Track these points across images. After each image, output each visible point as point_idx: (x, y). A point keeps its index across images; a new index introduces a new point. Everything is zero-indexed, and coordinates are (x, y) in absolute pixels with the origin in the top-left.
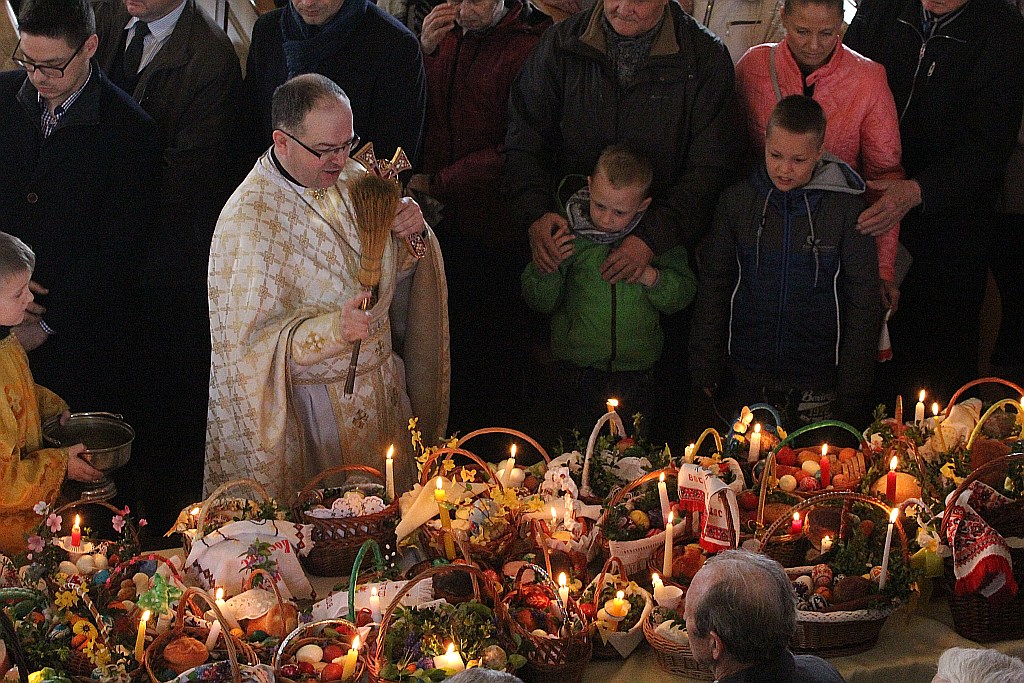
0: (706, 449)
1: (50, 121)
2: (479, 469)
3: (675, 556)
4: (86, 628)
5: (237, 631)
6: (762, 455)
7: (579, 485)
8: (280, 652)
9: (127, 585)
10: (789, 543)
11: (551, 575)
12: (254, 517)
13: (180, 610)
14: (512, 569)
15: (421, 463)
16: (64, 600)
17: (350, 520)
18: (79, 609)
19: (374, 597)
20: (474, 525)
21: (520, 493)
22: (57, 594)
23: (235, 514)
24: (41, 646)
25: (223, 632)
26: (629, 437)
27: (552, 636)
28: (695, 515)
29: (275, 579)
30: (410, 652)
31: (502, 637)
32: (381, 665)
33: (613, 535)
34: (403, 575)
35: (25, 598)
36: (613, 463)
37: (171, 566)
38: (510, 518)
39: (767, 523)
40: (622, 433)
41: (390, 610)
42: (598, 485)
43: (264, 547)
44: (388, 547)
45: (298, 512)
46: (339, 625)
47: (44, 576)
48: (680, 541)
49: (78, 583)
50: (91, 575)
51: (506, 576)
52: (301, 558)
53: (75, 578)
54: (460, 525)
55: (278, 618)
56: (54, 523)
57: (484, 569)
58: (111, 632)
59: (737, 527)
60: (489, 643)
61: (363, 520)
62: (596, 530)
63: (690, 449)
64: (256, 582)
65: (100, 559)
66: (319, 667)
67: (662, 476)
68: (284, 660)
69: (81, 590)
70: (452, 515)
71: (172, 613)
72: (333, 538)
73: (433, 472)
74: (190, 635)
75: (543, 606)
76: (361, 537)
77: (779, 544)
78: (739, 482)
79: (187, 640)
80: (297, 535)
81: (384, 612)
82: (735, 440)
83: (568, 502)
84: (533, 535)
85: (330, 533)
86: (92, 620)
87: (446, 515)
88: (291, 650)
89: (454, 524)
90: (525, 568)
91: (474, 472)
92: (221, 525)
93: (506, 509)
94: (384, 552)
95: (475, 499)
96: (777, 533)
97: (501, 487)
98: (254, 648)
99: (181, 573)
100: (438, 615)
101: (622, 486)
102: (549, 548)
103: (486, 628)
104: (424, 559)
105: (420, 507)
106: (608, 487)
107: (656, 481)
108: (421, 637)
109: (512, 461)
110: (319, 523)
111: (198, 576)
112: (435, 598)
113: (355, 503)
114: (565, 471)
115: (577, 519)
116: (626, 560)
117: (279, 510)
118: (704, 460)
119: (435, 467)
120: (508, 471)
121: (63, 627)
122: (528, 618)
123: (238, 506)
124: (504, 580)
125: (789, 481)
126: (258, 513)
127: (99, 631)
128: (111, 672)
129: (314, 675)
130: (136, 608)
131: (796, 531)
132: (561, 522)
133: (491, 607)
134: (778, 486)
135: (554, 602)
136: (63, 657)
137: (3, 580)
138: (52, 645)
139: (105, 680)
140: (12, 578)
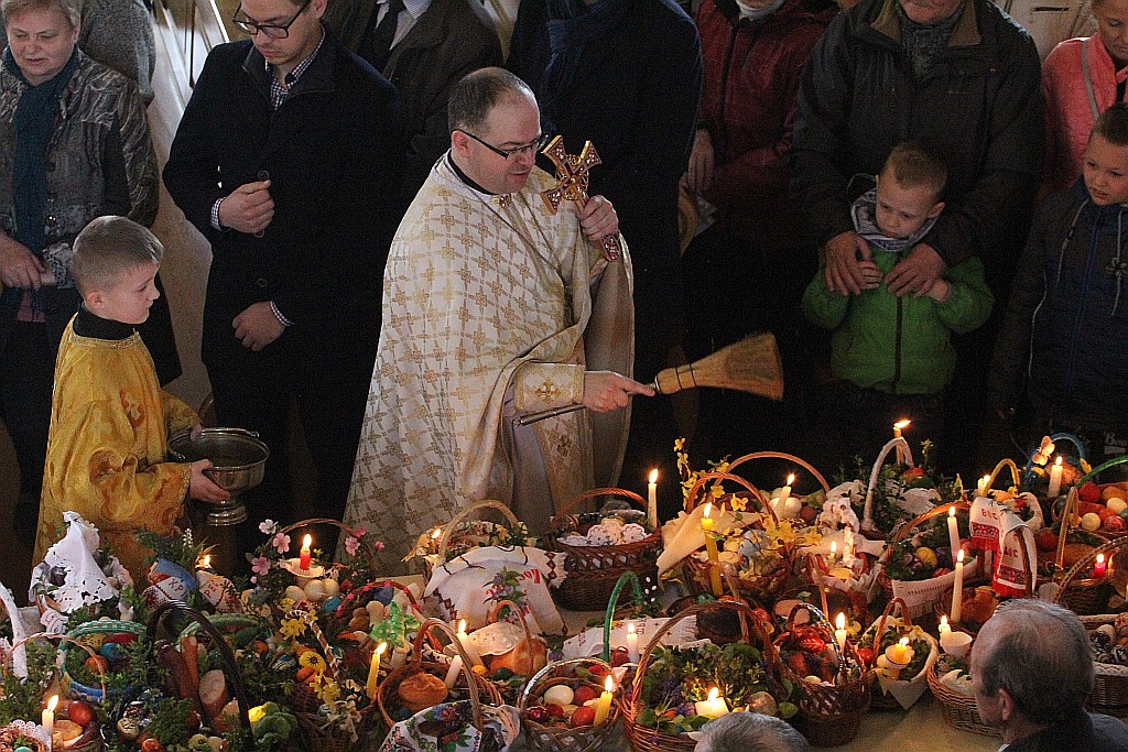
0: (1002, 482)
1: (280, 90)
2: (750, 497)
3: (964, 599)
4: (313, 660)
5: (479, 668)
6: (1064, 490)
7: (861, 518)
8: (527, 692)
9: (360, 614)
10: (1091, 588)
11: (827, 615)
12: (501, 543)
13: (418, 643)
14: (784, 608)
15: (687, 489)
16: (291, 628)
17: (607, 549)
18: (307, 638)
19: (632, 635)
20: (745, 558)
21: (795, 525)
22: (282, 621)
23: (481, 539)
24: (264, 678)
25: (464, 668)
26: (916, 466)
27: (827, 683)
28: (988, 554)
29: (523, 612)
30: (670, 697)
31: (772, 682)
32: (638, 709)
33: (897, 574)
34: (664, 611)
35: (249, 625)
36: (898, 494)
37: (409, 594)
38: (783, 552)
39: (1067, 565)
40: (909, 461)
41: (648, 649)
42: (882, 518)
43: (512, 576)
44: (648, 580)
45: (550, 539)
46: (592, 664)
47: (268, 601)
48: (970, 582)
49: (306, 609)
50: (321, 601)
51: (777, 616)
52: (552, 590)
53: (303, 604)
54: (727, 558)
55: (525, 655)
56: (281, 543)
57: (753, 608)
58: (340, 665)
59: (1034, 569)
60: (756, 689)
61: (622, 549)
62: (878, 567)
63: (985, 481)
64: (502, 615)
65: (331, 584)
66: (569, 710)
67: (952, 511)
68: (531, 701)
69: (310, 618)
70: (721, 548)
71: (408, 646)
72: (588, 568)
73: (700, 499)
74: (428, 671)
75: (817, 650)
76: (618, 568)
77: (1079, 589)
78: (1037, 519)
79: (425, 676)
80: (548, 564)
81: (642, 652)
82: (1034, 472)
83: (849, 536)
84: (809, 572)
85: (585, 563)
86: (321, 651)
87: (712, 547)
88: (539, 691)
89: (722, 556)
90: (799, 607)
91: (746, 500)
92: (465, 550)
93: (780, 542)
94: (644, 585)
95: (745, 530)
96: (1078, 576)
97: (775, 518)
98: (498, 687)
99: (420, 603)
100: (701, 657)
101: (908, 520)
102: (826, 586)
103: (755, 672)
104: (687, 594)
105: (684, 537)
106: (893, 521)
107: (946, 515)
108: (682, 680)
109: (787, 490)
110: (574, 552)
111: (438, 605)
112: (699, 637)
113: (613, 530)
114: (846, 501)
115: (857, 555)
116: (911, 602)
117: (529, 536)
118: (999, 494)
119: (703, 493)
120: (783, 500)
121: (287, 659)
122: (801, 663)
123: (484, 530)
124: (776, 620)
125: (1092, 519)
126: (506, 538)
127: (328, 664)
128: (340, 709)
129: (562, 718)
130: (368, 640)
131: (1099, 574)
132: (839, 558)
133: (761, 650)
134: (1080, 525)
135: (830, 646)
136: (287, 691)
137: (223, 605)
138: (275, 678)
139: (332, 718)
140: (234, 603)
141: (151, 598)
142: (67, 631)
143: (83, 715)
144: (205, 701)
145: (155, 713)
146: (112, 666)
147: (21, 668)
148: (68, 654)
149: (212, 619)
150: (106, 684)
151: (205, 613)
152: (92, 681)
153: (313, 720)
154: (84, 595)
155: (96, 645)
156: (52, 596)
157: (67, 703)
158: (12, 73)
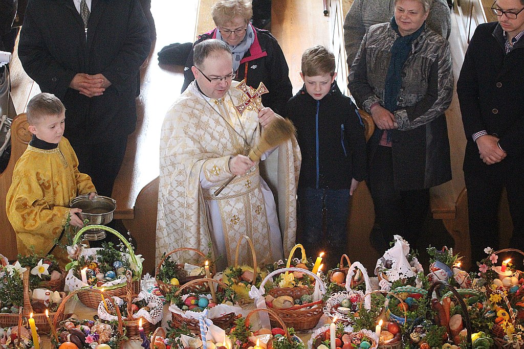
1: (509, 45)
4: (504, 314)
16: (495, 298)
18: (501, 303)
22: (491, 295)
24: (480, 320)
35: (475, 295)
47: (485, 285)
49: (502, 290)
50: (509, 287)
53: (501, 288)
56: (493, 259)
58: (516, 318)
65: (515, 280)
69: (504, 294)
86: (507, 310)
121: (491, 312)
127: (510, 316)
128: (514, 338)
136: (490, 327)
137: (464, 285)
138: (485, 320)
139: (510, 342)
140: (469, 285)
141: (431, 278)
142: (391, 290)
143: (395, 329)
144: (451, 328)
145: (428, 331)
146: (410, 308)
147: (368, 306)
148: (390, 301)
149: (459, 290)
150: (407, 316)
151: (455, 288)
152: (400, 314)
153: (501, 342)
154: (400, 274)
155: (404, 298)
156: (385, 273)
157: (387, 323)
158: (394, 29)
